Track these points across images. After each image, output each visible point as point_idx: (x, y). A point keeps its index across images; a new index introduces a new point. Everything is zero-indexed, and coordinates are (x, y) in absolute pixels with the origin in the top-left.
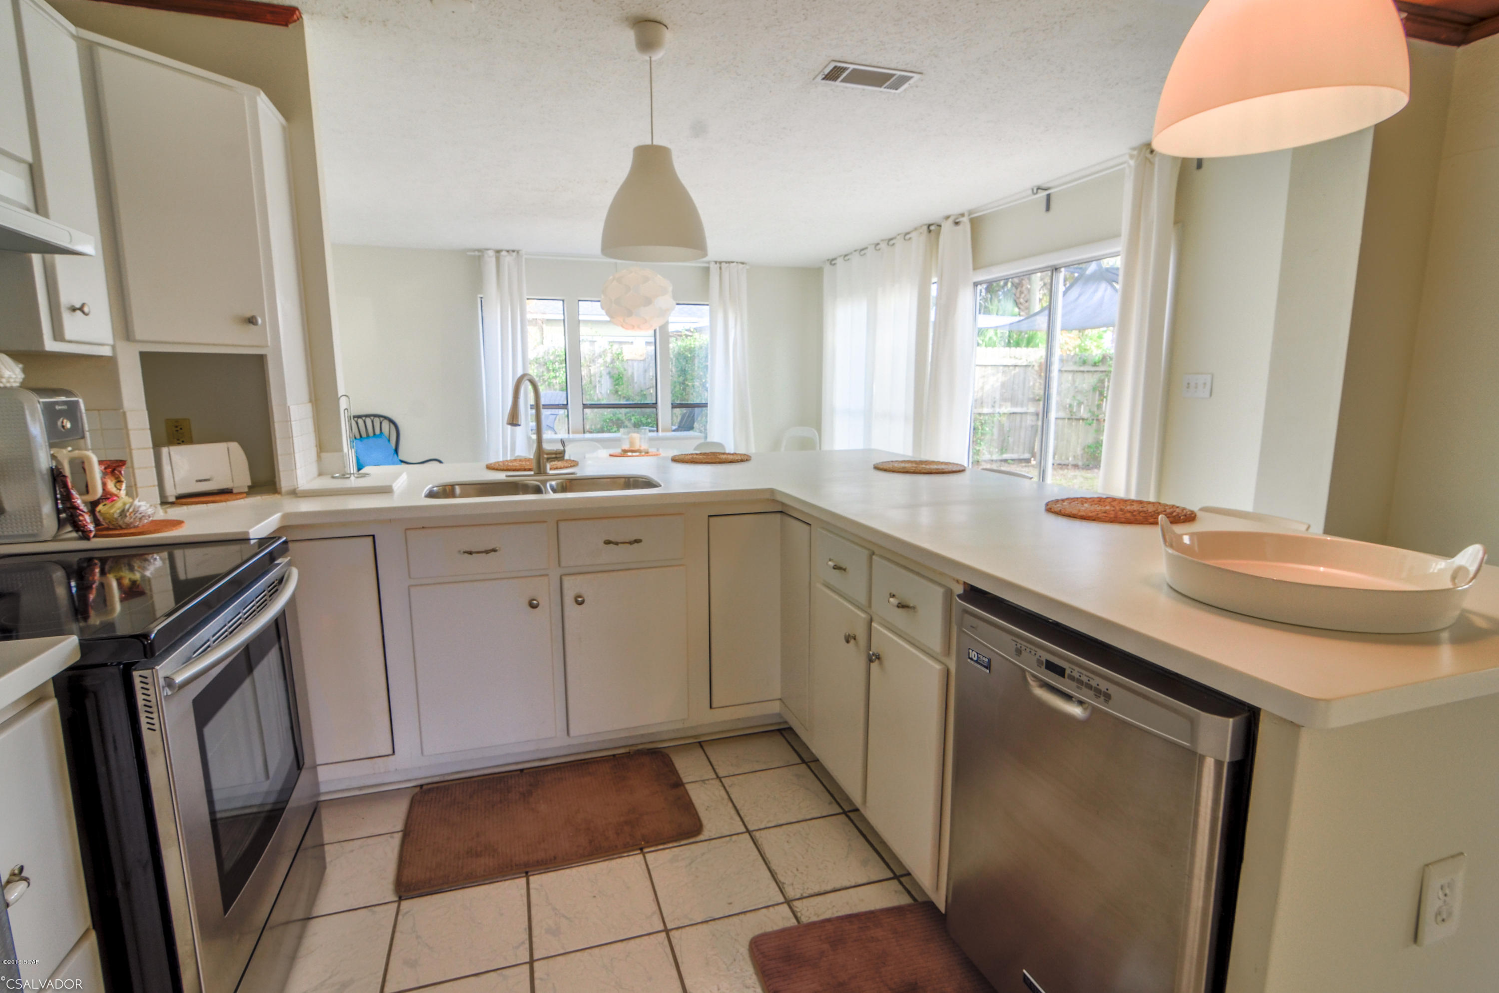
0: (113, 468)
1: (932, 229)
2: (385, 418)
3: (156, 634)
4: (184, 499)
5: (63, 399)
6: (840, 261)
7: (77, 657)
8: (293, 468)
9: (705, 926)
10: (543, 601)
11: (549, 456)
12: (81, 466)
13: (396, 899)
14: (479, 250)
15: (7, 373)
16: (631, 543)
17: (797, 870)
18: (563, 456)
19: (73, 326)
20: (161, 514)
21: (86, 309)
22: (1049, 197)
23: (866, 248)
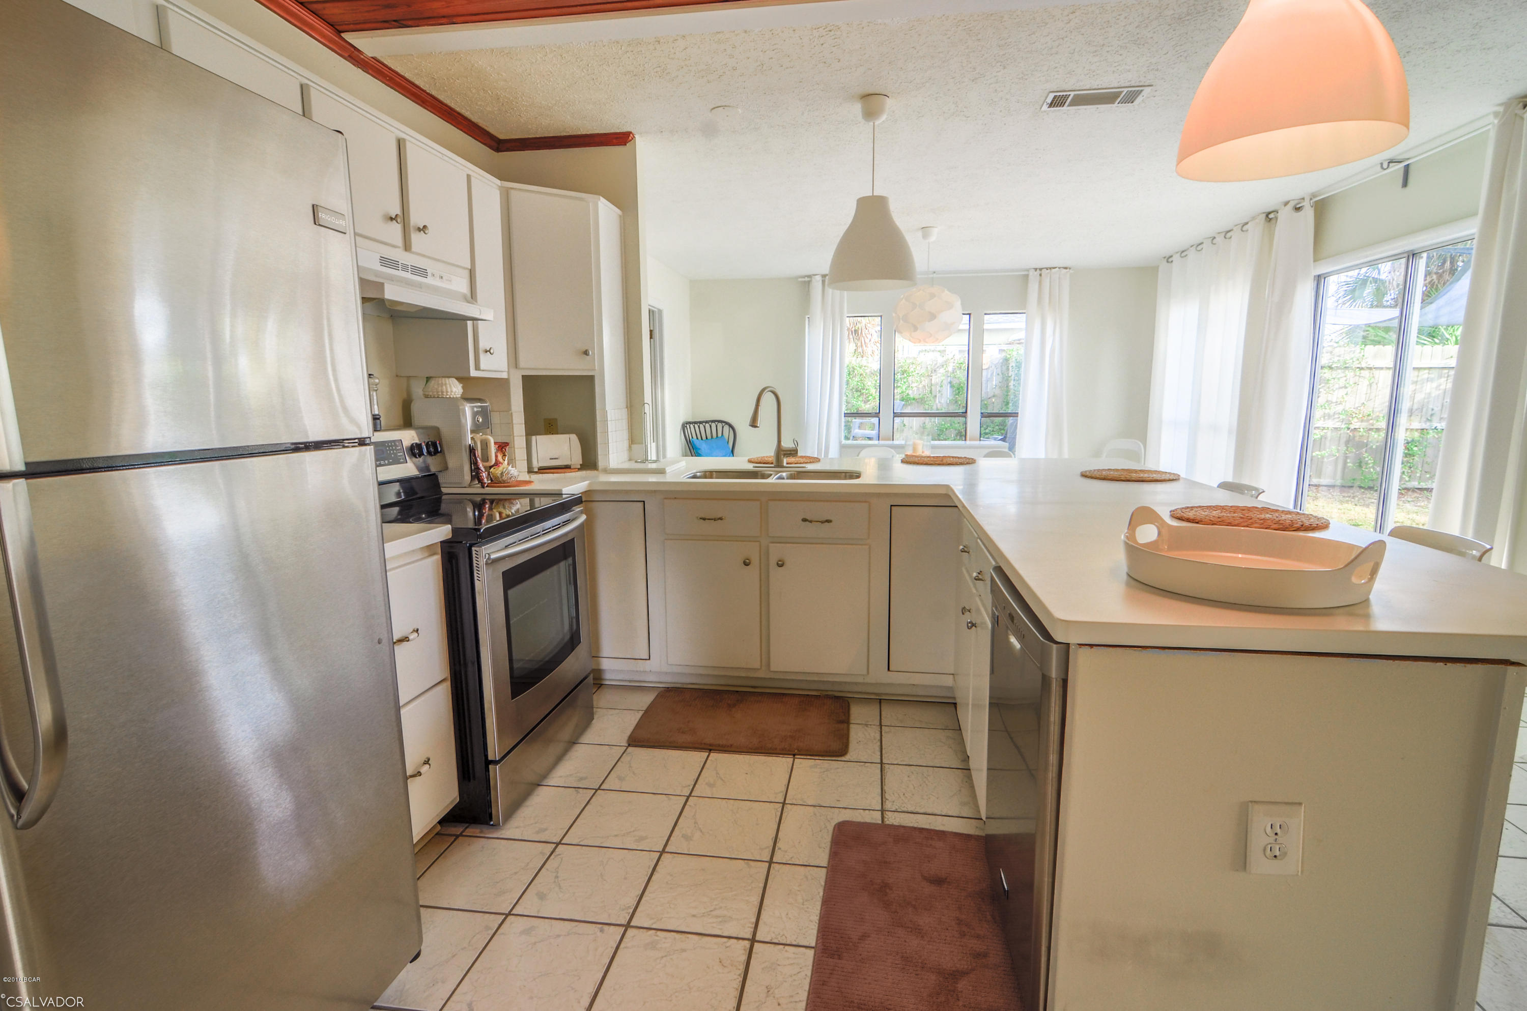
0: (502, 447)
1: (1270, 217)
2: (727, 423)
3: (484, 530)
4: (543, 470)
5: (479, 404)
6: (1176, 258)
7: (450, 536)
8: (607, 454)
9: (812, 808)
10: (755, 561)
11: (785, 452)
12: (485, 444)
13: (627, 745)
14: (809, 276)
15: (454, 390)
16: (822, 522)
17: (904, 794)
18: (797, 453)
19: (485, 360)
20: (525, 477)
21: (492, 351)
22: (1407, 168)
23: (1202, 243)
